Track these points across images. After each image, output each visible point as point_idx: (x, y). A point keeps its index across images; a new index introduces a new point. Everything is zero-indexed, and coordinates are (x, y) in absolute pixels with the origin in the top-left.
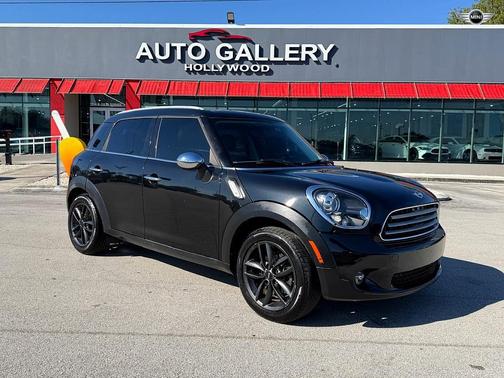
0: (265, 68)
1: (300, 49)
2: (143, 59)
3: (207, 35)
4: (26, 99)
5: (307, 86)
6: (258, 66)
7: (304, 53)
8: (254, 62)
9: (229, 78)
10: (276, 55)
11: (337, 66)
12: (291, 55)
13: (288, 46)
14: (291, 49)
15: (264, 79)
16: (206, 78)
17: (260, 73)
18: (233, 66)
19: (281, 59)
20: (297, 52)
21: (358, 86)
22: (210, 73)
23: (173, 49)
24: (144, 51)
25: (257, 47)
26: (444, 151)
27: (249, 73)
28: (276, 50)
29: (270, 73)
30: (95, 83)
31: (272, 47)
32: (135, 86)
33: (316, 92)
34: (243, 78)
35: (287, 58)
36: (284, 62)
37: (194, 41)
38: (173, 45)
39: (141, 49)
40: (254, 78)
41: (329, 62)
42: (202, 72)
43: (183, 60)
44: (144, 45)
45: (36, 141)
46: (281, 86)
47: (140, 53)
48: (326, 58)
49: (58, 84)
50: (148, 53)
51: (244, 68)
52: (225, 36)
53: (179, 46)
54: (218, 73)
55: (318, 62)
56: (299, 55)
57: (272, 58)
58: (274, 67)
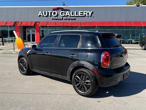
0: (74, 18)
1: (83, 12)
2: (40, 16)
3: (58, 9)
4: (9, 27)
5: (85, 23)
6: (72, 17)
7: (84, 14)
8: (70, 16)
9: (64, 21)
10: (77, 14)
11: (93, 17)
12: (81, 14)
13: (80, 12)
14: (81, 12)
15: (73, 21)
16: (57, 21)
17: (72, 19)
18: (65, 17)
19: (78, 15)
20: (82, 13)
21: (99, 23)
22: (58, 19)
23: (48, 13)
24: (40, 14)
25: (71, 12)
26: (123, 41)
27: (69, 19)
28: (76, 13)
29: (75, 19)
30: (27, 23)
31: (75, 12)
32: (38, 23)
33: (88, 24)
34: (68, 21)
35: (80, 15)
36: (79, 16)
37: (54, 11)
38: (48, 12)
39: (39, 13)
40: (71, 21)
41: (91, 16)
42: (56, 19)
43: (51, 16)
44: (40, 12)
45: (11, 39)
46: (78, 23)
47: (39, 14)
48: (90, 15)
49: (17, 23)
50: (41, 14)
51: (68, 18)
52: (62, 9)
53: (50, 12)
54: (61, 20)
55: (88, 16)
56: (83, 14)
57: (76, 15)
58: (76, 18)
